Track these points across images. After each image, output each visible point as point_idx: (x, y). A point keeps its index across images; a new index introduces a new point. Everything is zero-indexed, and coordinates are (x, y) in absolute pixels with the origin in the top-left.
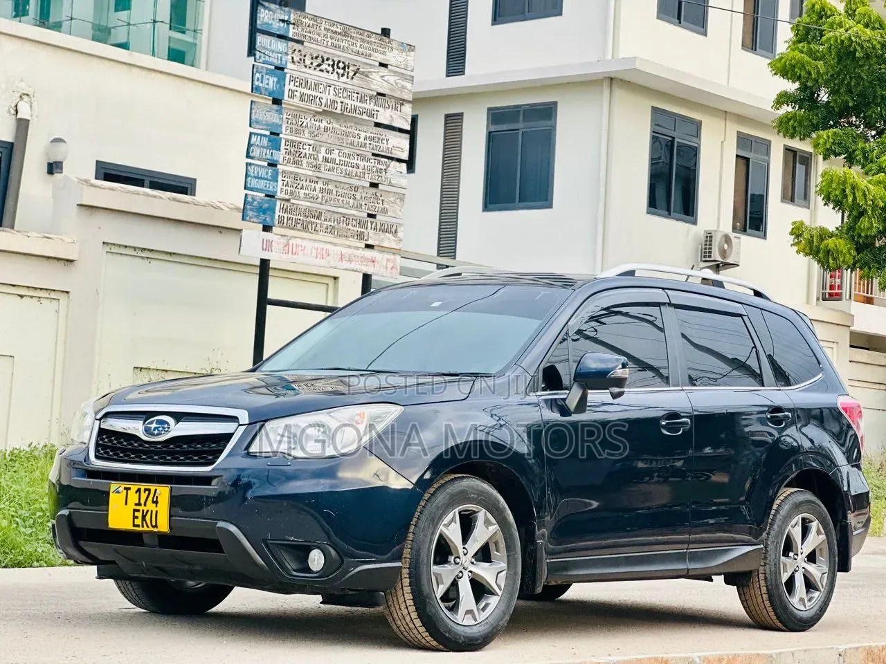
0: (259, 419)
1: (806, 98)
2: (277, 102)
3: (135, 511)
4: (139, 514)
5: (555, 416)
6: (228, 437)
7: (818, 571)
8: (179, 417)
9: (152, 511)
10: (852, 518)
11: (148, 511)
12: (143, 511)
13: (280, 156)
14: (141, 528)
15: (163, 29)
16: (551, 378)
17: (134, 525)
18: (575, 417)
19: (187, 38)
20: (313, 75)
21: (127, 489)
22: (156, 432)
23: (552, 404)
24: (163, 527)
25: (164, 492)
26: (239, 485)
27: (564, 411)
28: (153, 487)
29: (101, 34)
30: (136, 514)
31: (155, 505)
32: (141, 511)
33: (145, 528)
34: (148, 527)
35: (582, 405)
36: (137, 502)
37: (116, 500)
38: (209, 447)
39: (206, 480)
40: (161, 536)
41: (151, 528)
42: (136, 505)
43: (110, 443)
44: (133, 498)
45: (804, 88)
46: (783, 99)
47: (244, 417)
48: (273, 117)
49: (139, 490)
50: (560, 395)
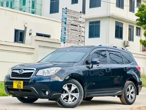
0: (38, 70)
1: (141, 20)
2: (65, 23)
5: (88, 69)
6: (32, 73)
7: (133, 95)
8: (24, 70)
10: (139, 86)
13: (66, 32)
15: (31, 9)
16: (87, 63)
17: (17, 88)
18: (91, 69)
19: (35, 10)
20: (71, 19)
22: (21, 72)
23: (87, 67)
24: (22, 88)
25: (22, 82)
26: (34, 81)
27: (89, 68)
28: (20, 81)
29: (21, 10)
30: (18, 86)
31: (21, 84)
35: (92, 67)
37: (14, 84)
38: (29, 74)
39: (29, 80)
40: (22, 89)
41: (20, 88)
43: (14, 74)
44: (17, 83)
45: (141, 18)
46: (137, 20)
47: (35, 69)
48: (65, 26)
50: (89, 65)
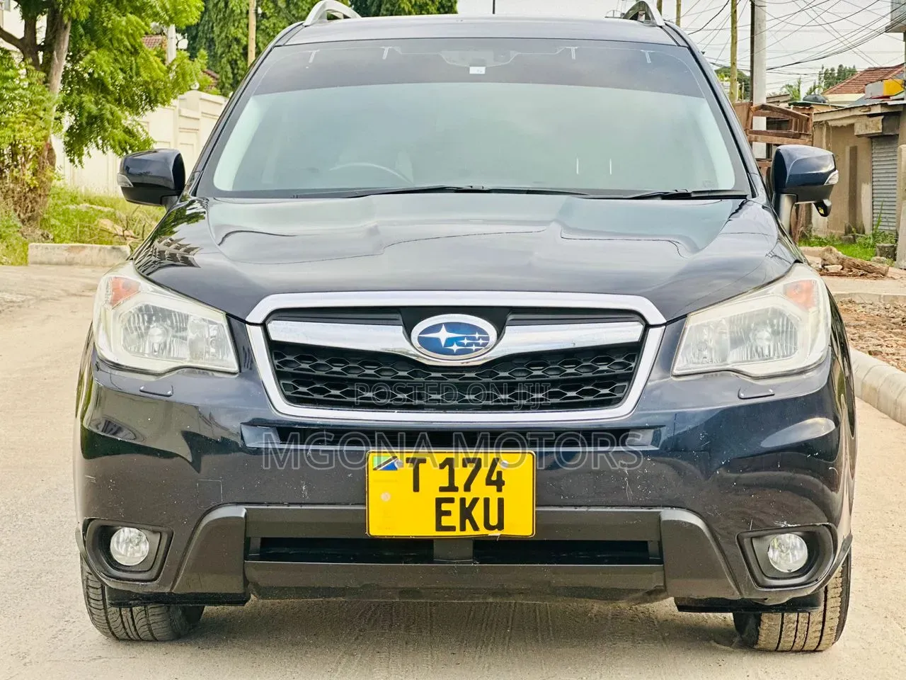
3: (439, 502)
4: (455, 508)
8: (500, 317)
9: (487, 501)
11: (475, 501)
12: (463, 501)
14: (458, 533)
17: (439, 527)
21: (416, 463)
22: (455, 348)
24: (522, 525)
25: (517, 462)
28: (486, 456)
30: (445, 507)
31: (494, 488)
32: (457, 502)
33: (470, 531)
34: (476, 528)
36: (446, 484)
37: (385, 484)
38: (594, 371)
41: (483, 531)
42: (442, 489)
43: (320, 371)
44: (434, 477)
47: (651, 310)
49: (449, 463)
